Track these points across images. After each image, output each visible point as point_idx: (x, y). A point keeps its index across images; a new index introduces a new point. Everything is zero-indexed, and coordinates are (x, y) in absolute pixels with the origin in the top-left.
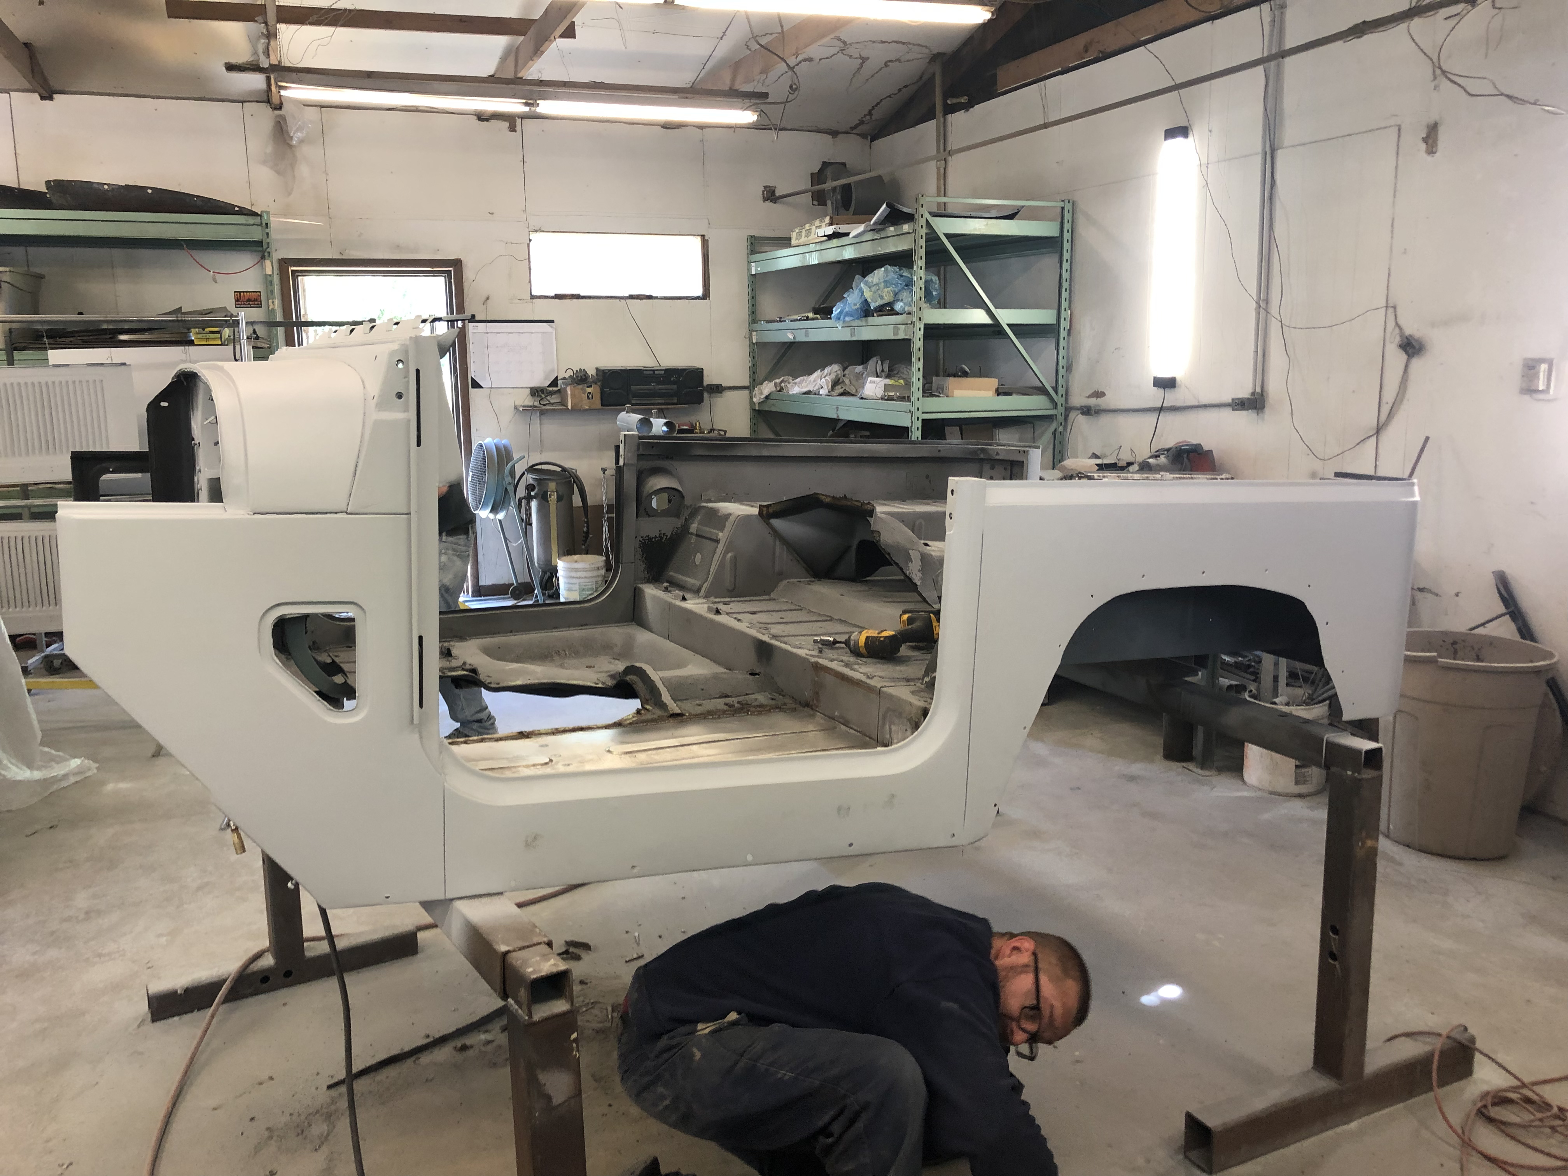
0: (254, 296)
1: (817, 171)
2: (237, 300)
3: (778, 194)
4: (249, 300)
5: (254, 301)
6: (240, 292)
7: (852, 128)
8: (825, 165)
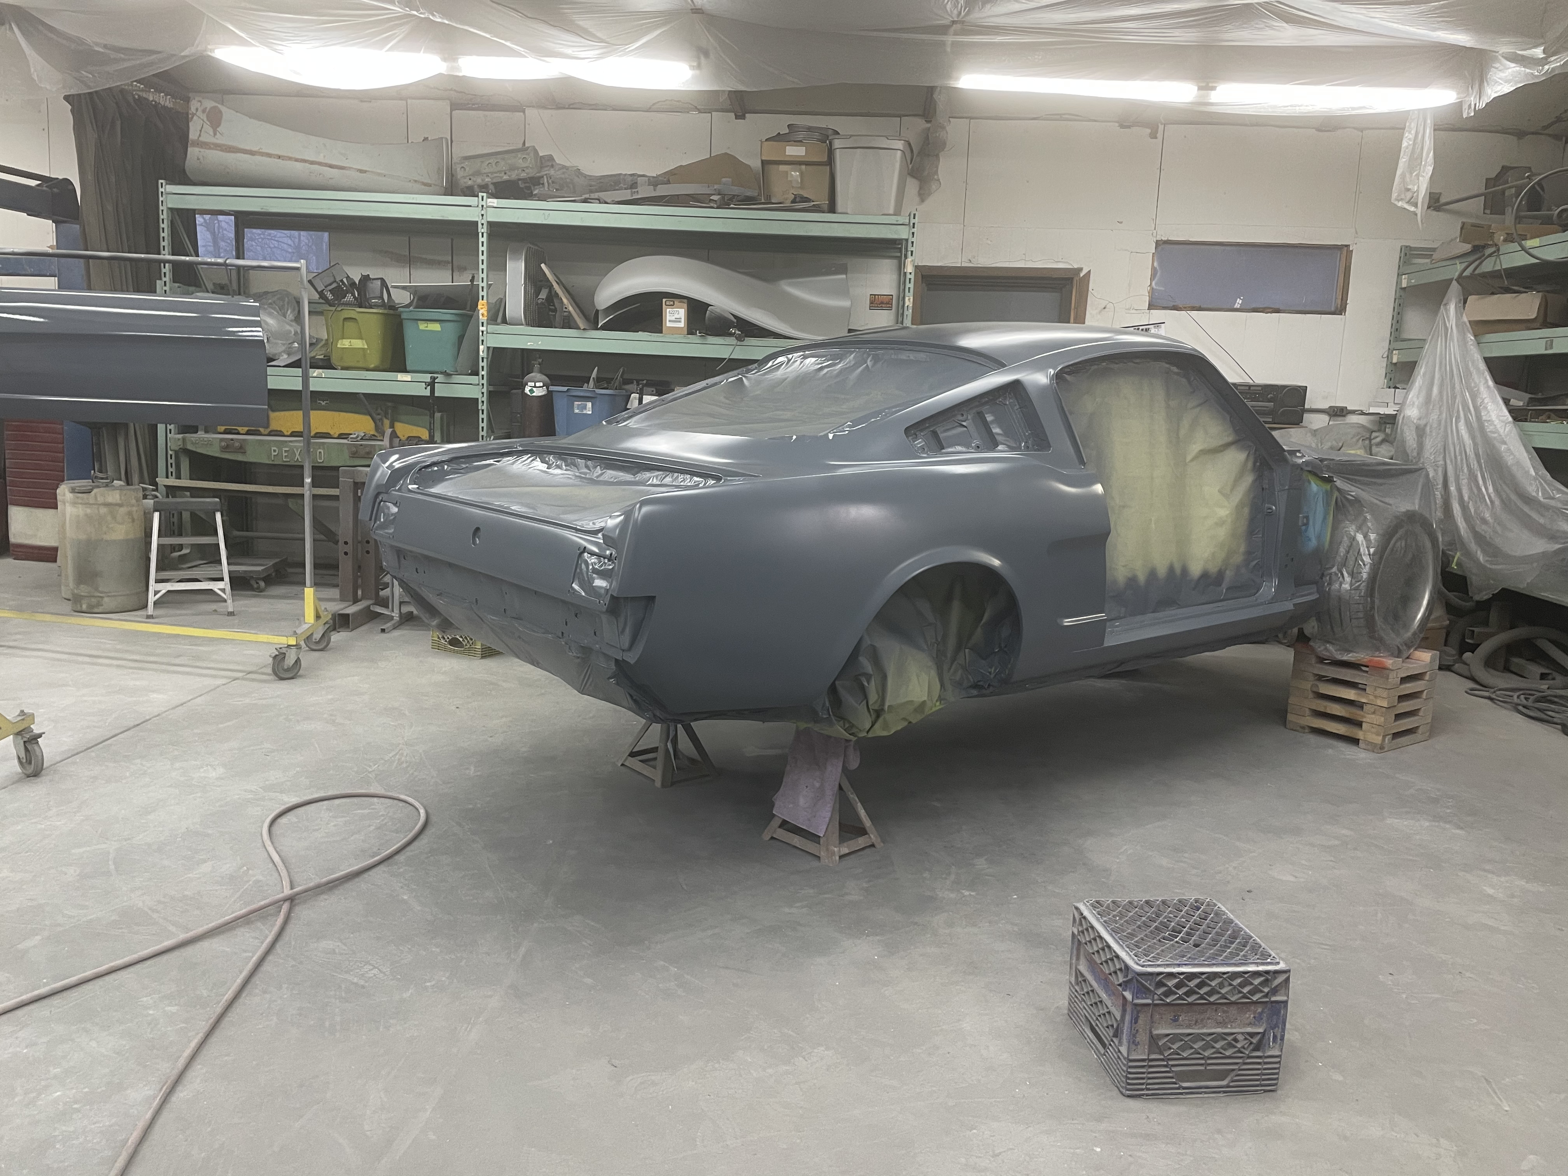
0: (886, 299)
1: (1493, 175)
2: (871, 303)
3: (1443, 200)
4: (882, 303)
5: (887, 304)
6: (875, 295)
7: (1545, 128)
8: (1505, 169)
